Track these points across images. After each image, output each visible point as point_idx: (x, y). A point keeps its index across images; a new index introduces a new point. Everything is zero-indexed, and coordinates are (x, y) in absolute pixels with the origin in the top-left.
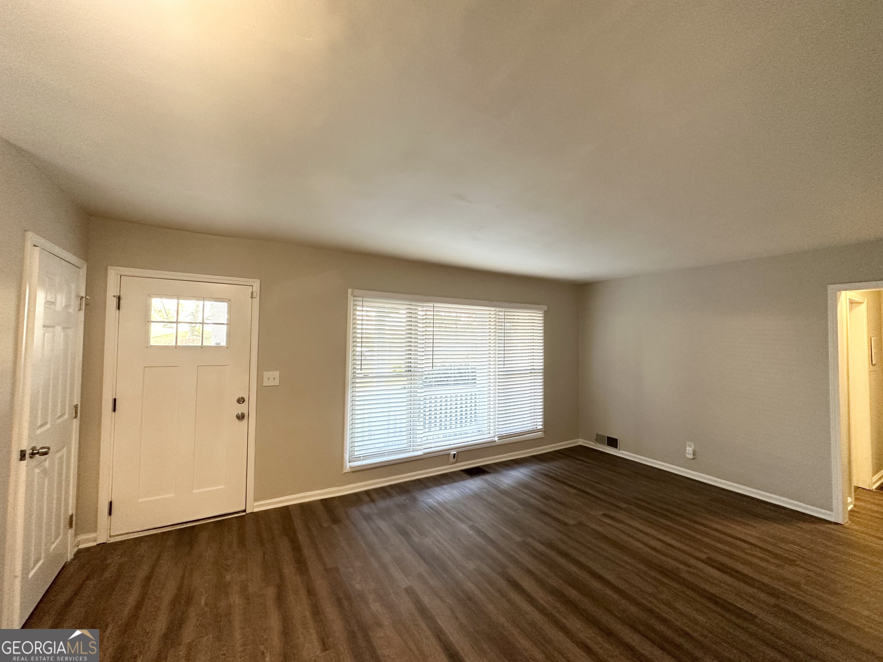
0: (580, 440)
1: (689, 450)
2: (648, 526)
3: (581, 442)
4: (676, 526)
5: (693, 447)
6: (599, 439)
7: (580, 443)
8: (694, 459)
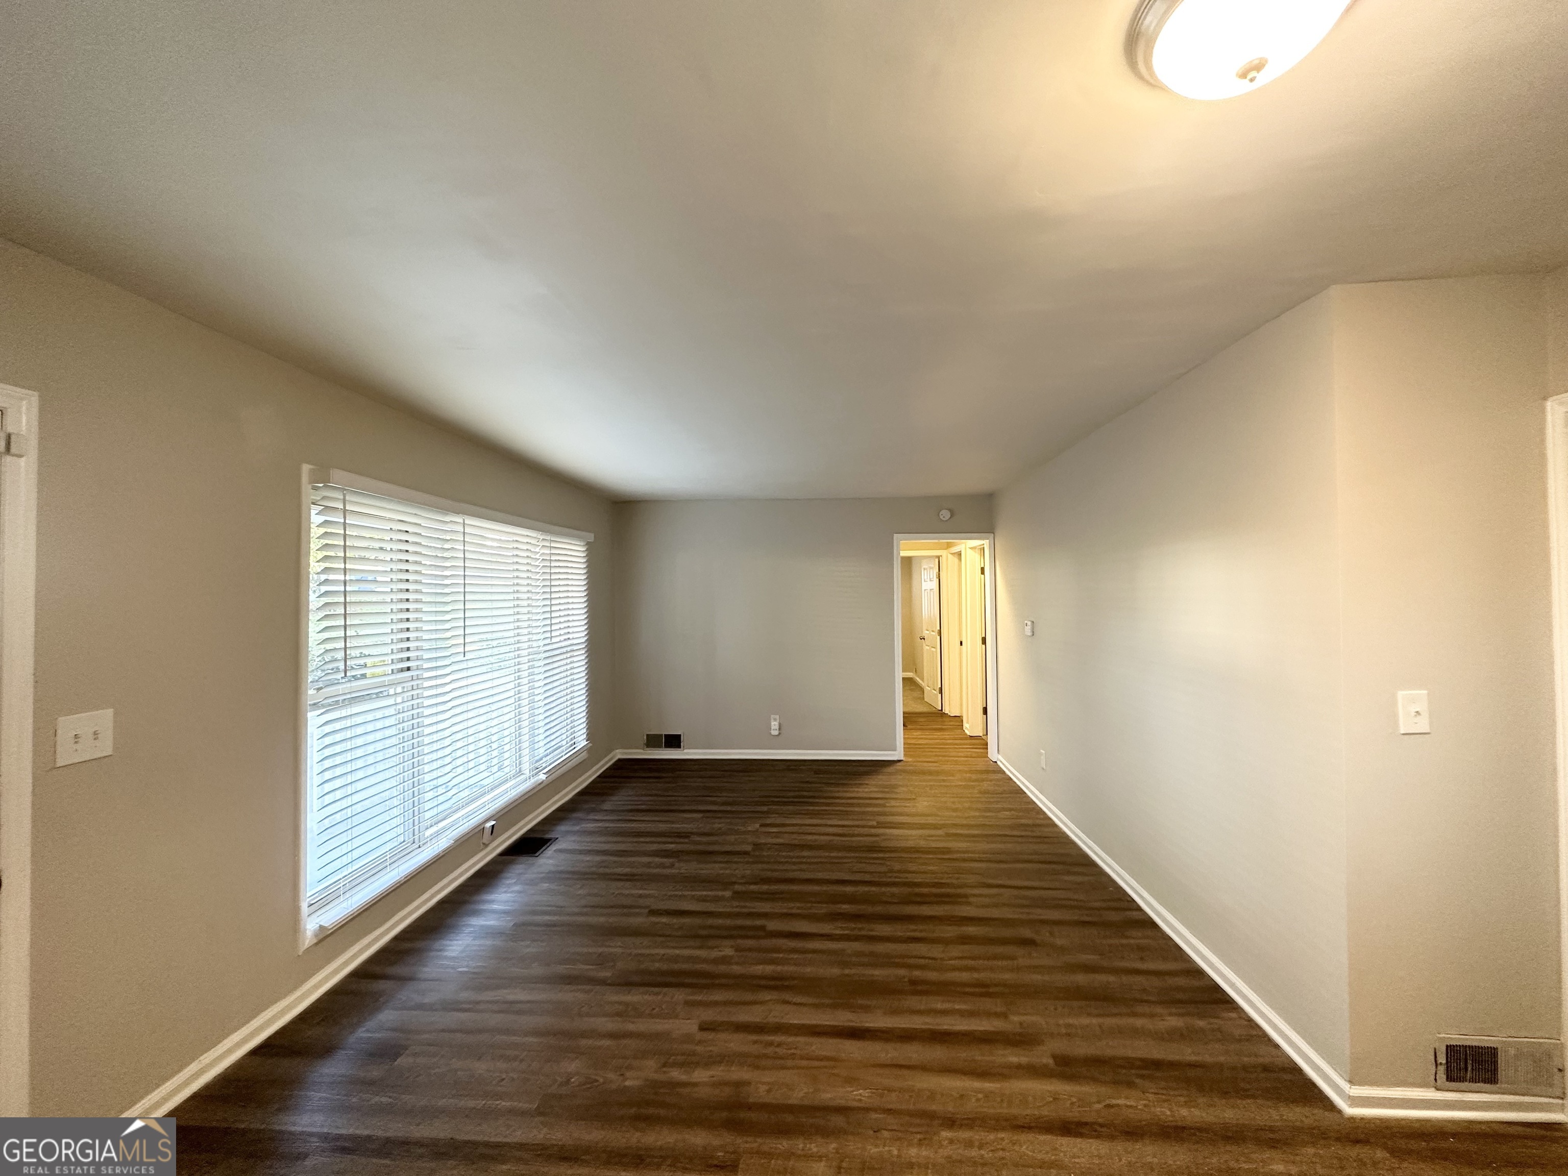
0: (617, 751)
1: (775, 725)
2: (809, 818)
3: (620, 754)
4: (817, 808)
5: (778, 721)
6: (653, 741)
7: (620, 756)
8: (780, 734)
